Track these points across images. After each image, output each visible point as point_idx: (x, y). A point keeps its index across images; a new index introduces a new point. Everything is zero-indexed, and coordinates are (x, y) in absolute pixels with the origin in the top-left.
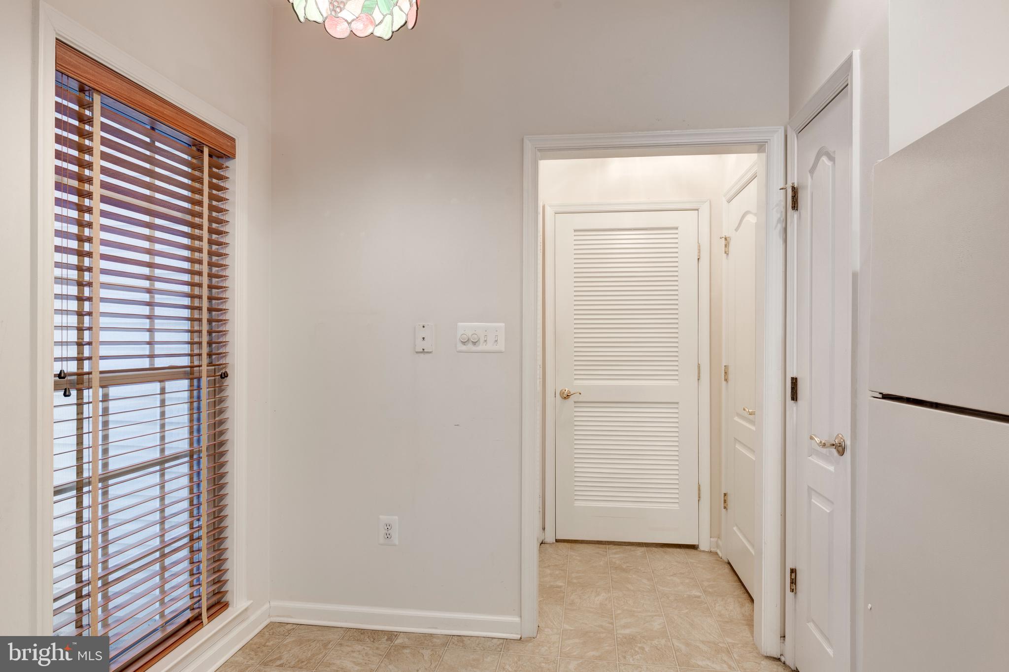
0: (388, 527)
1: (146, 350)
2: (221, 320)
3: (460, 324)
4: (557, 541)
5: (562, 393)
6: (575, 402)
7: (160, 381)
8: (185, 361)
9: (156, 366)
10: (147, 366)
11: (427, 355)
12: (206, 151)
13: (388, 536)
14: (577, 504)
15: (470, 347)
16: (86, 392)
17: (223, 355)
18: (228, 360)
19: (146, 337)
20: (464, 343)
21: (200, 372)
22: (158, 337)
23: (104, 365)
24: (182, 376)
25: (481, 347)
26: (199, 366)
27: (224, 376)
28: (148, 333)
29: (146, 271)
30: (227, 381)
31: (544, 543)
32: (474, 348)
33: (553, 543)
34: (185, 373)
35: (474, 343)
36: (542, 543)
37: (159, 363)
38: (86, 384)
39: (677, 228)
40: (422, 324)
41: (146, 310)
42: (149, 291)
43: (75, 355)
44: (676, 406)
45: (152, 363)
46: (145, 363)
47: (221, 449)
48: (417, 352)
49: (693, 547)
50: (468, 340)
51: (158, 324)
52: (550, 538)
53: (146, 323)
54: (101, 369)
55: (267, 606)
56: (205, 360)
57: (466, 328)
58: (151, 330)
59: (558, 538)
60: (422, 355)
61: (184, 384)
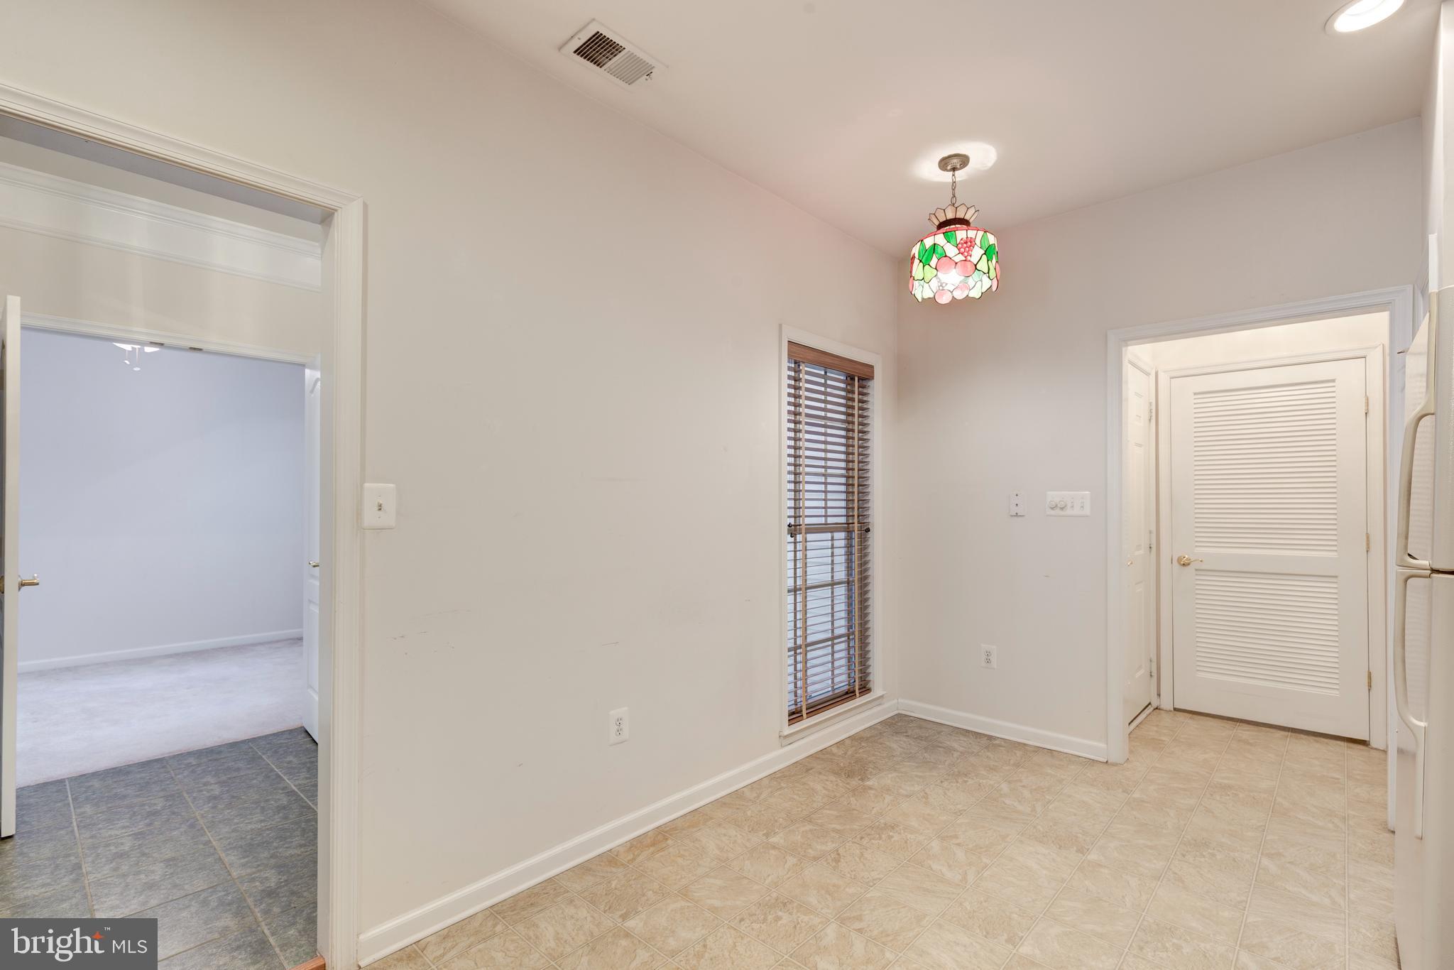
0: (988, 654)
1: (822, 512)
2: (865, 493)
3: (1049, 493)
4: (1175, 709)
5: (1179, 560)
6: (1196, 570)
7: (831, 532)
8: (843, 520)
9: (829, 522)
10: (823, 522)
11: (1020, 519)
12: (856, 379)
13: (988, 661)
14: (1201, 675)
15: (1058, 512)
16: (798, 536)
17: (867, 516)
18: (870, 520)
19: (822, 504)
20: (1052, 508)
21: (853, 527)
22: (830, 504)
23: (808, 521)
24: (842, 530)
25: (1069, 512)
26: (853, 523)
27: (868, 530)
28: (824, 502)
29: (822, 463)
30: (870, 534)
31: (1160, 709)
32: (1062, 513)
33: (1171, 711)
34: (844, 528)
35: (1062, 509)
36: (1157, 708)
37: (830, 520)
38: (798, 531)
39: (1333, 381)
40: (1015, 493)
41: (822, 487)
42: (824, 475)
43: (793, 514)
44: (1334, 580)
45: (826, 520)
46: (822, 520)
47: (866, 582)
48: (1012, 516)
49: (1364, 743)
50: (1056, 506)
51: (830, 496)
52: (1166, 703)
53: (822, 496)
54: (806, 523)
55: (896, 701)
56: (856, 520)
57: (1054, 496)
58: (825, 500)
59: (1177, 706)
60: (1016, 518)
61: (842, 535)
